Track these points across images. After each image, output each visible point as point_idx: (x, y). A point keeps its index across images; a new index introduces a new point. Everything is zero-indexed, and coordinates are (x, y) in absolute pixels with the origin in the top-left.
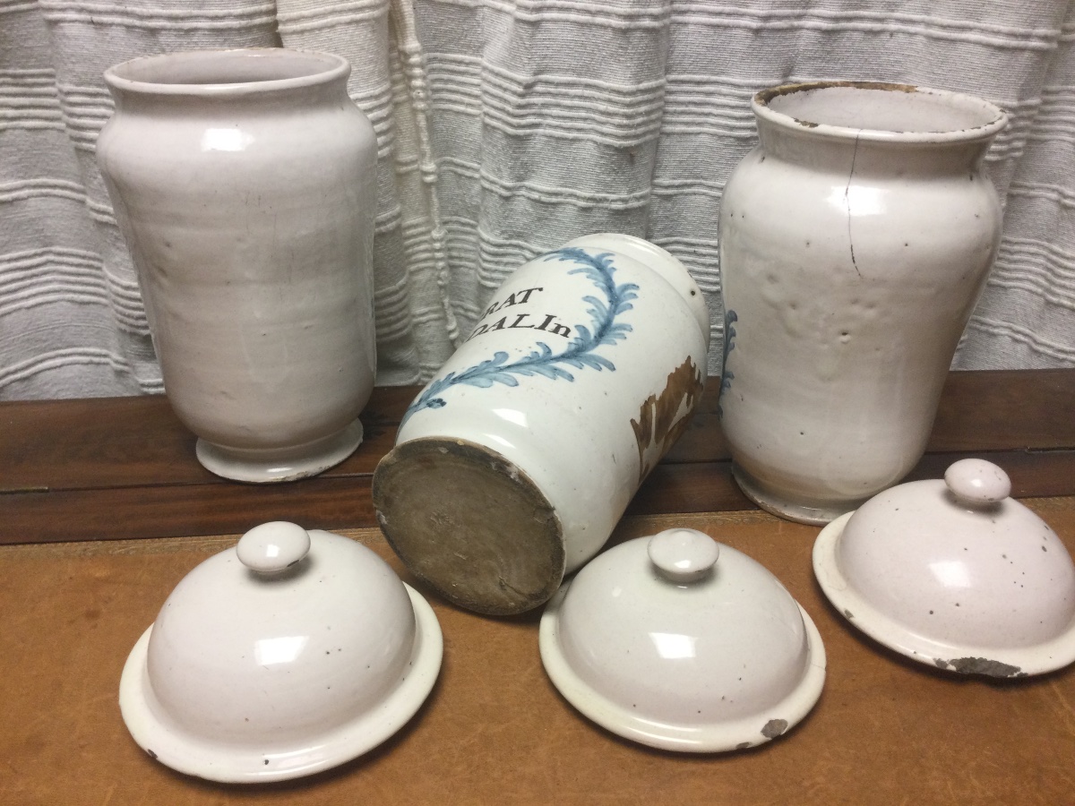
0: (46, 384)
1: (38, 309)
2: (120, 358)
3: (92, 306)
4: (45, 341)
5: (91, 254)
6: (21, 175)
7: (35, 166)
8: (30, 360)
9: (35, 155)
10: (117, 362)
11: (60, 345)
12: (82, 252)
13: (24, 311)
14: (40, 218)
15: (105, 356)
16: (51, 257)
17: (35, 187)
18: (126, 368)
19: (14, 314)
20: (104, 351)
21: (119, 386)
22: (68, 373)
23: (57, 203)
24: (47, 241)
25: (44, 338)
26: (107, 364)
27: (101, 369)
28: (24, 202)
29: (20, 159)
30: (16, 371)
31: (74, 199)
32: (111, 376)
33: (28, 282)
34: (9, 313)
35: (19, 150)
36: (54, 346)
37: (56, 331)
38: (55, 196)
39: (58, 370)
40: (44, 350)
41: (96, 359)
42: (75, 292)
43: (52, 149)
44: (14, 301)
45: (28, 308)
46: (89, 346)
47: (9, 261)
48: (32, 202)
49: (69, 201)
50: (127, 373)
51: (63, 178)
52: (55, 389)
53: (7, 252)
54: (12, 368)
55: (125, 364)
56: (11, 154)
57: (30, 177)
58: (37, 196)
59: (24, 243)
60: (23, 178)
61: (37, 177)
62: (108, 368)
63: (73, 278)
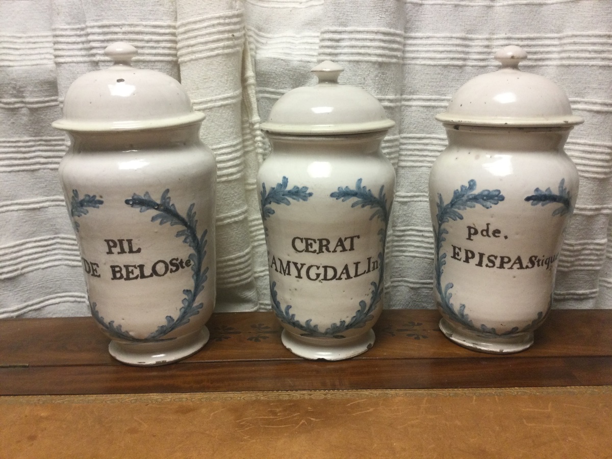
1: (49, 269)
4: (51, 288)
6: (45, 194)
7: (54, 189)
8: (42, 299)
11: (59, 291)
13: (40, 270)
14: (54, 218)
15: (83, 298)
16: (59, 240)
17: (53, 201)
19: (35, 272)
20: (83, 294)
22: (62, 307)
24: (57, 231)
25: (51, 286)
26: (84, 302)
27: (80, 305)
28: (46, 209)
29: (46, 186)
30: (32, 305)
32: (86, 309)
33: (44, 254)
34: (32, 271)
35: (46, 181)
36: (56, 291)
37: (57, 282)
39: (57, 305)
40: (50, 293)
41: (79, 299)
42: (69, 260)
44: (36, 264)
45: (43, 269)
46: (75, 291)
47: (35, 241)
48: (51, 209)
53: (34, 236)
54: (31, 303)
56: (41, 182)
57: (50, 196)
58: (53, 206)
59: (44, 232)
61: (54, 195)
62: (84, 305)
63: (69, 252)
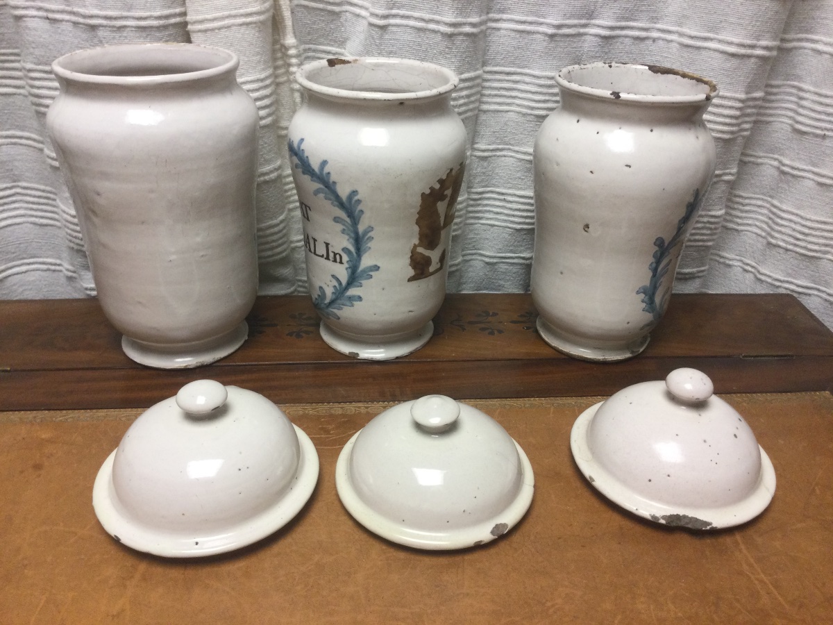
0: (14, 285)
1: (9, 229)
2: (70, 268)
3: (49, 228)
4: (14, 253)
5: (48, 188)
7: (6, 122)
9: (7, 113)
10: (68, 270)
11: (25, 256)
12: (42, 187)
14: (10, 161)
15: (59, 265)
16: (19, 190)
18: (74, 275)
20: (58, 262)
21: (69, 288)
22: (31, 277)
23: (23, 150)
24: (16, 178)
25: (13, 251)
26: (61, 271)
27: (56, 274)
31: (35, 147)
32: (63, 280)
36: (21, 257)
37: (22, 245)
38: (21, 144)
39: (24, 275)
40: (13, 259)
41: (53, 267)
42: (36, 217)
43: (19, 110)
46: (47, 257)
48: (4, 148)
49: (32, 149)
50: (75, 278)
51: (28, 131)
52: (21, 290)
55: (74, 272)
57: (2, 130)
58: (8, 144)
61: (8, 129)
62: (61, 274)
63: (35, 207)
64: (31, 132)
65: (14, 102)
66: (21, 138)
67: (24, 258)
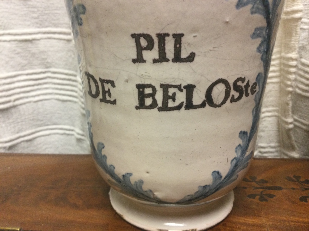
0: (40, 144)
1: (40, 103)
2: (81, 132)
3: (68, 103)
4: (41, 121)
5: (71, 72)
6: (38, 25)
7: (46, 21)
8: (33, 130)
9: (47, 13)
10: (78, 134)
11: (49, 123)
12: (66, 71)
13: (32, 103)
14: (45, 52)
15: (72, 130)
16: (50, 75)
17: (45, 33)
18: (83, 137)
19: (27, 105)
20: (72, 128)
21: (78, 147)
22: (52, 139)
23: (55, 43)
24: (48, 65)
25: (42, 119)
26: (73, 135)
27: (69, 137)
28: (38, 42)
29: (38, 16)
30: (24, 136)
31: (64, 40)
32: (74, 142)
33: (36, 87)
34: (24, 104)
35: (38, 11)
36: (46, 124)
37: (48, 116)
38: (55, 39)
39: (47, 137)
40: (41, 126)
41: (67, 132)
42: (60, 94)
43: (56, 10)
44: (27, 97)
45: (35, 102)
46: (64, 124)
47: (27, 74)
48: (42, 42)
49: (62, 41)
50: (83, 140)
51: (61, 27)
52: (44, 147)
53: (26, 69)
54: (23, 134)
55: (83, 135)
56: (33, 12)
57: (43, 27)
58: (46, 39)
59: (35, 65)
60: (39, 27)
61: (47, 27)
62: (73, 137)
63: (60, 87)
64: (63, 27)
65: (53, 4)
66: (54, 33)
67: (48, 125)
